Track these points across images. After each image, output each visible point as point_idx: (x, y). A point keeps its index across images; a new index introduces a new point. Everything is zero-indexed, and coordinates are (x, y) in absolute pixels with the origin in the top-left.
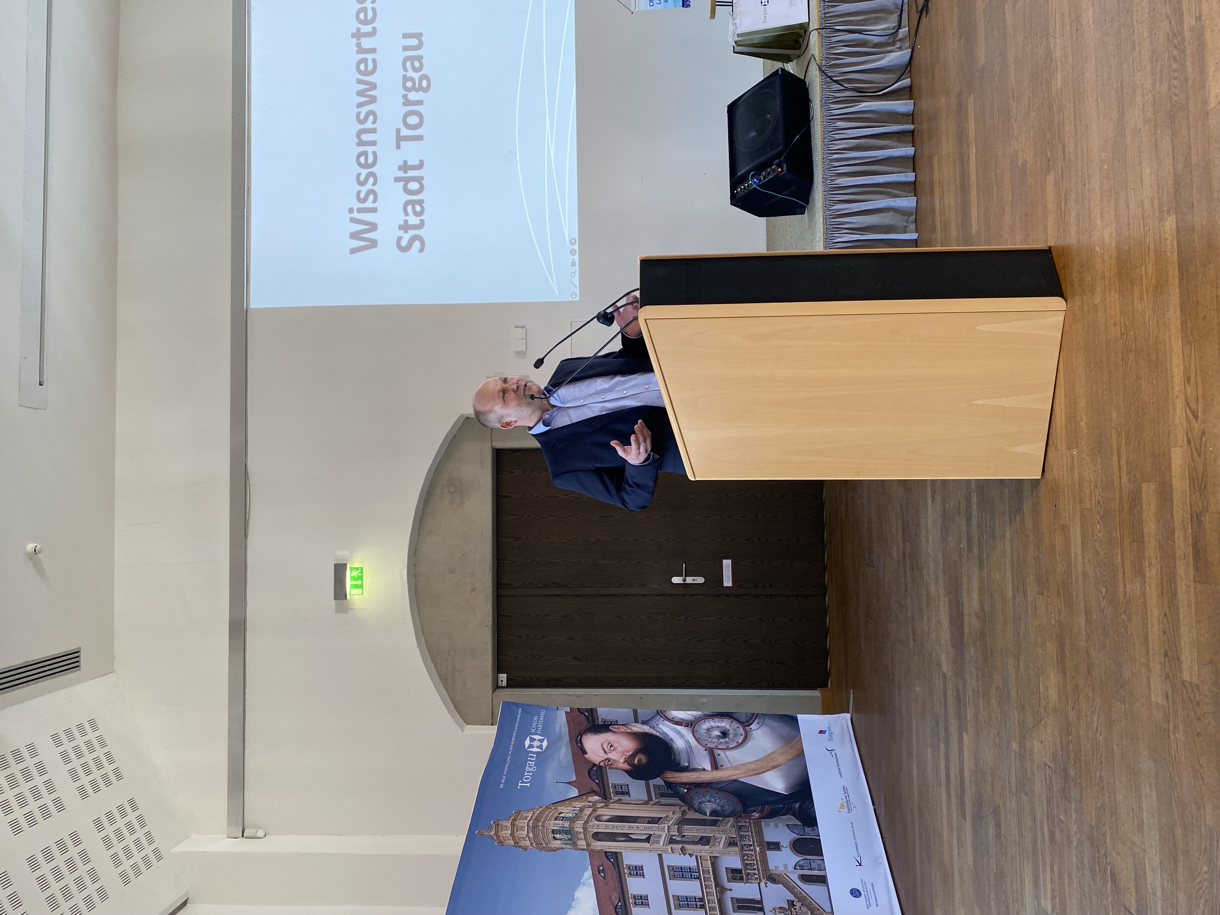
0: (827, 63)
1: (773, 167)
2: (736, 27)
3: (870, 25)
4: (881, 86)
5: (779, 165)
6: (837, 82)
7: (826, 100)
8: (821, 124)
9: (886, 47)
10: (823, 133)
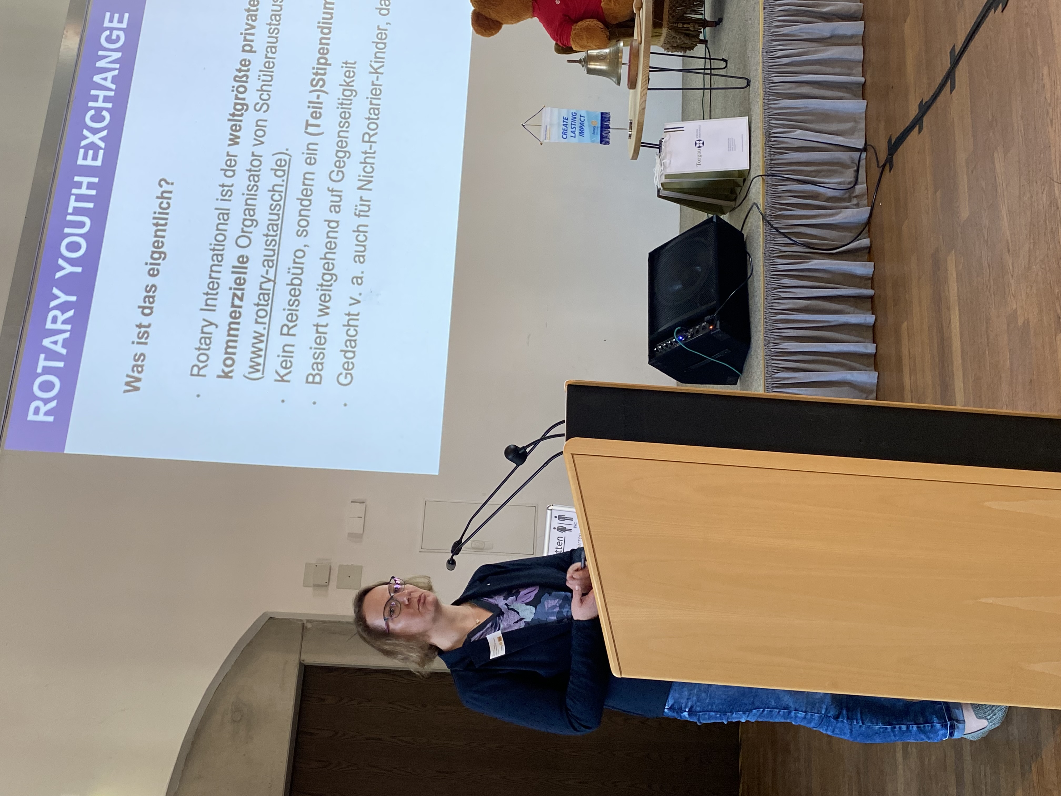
0: (773, 213)
1: (703, 324)
2: (665, 167)
3: (824, 176)
4: (836, 244)
5: (710, 322)
6: (784, 234)
7: (770, 253)
8: (763, 279)
9: (840, 202)
10: (766, 289)
